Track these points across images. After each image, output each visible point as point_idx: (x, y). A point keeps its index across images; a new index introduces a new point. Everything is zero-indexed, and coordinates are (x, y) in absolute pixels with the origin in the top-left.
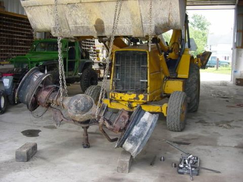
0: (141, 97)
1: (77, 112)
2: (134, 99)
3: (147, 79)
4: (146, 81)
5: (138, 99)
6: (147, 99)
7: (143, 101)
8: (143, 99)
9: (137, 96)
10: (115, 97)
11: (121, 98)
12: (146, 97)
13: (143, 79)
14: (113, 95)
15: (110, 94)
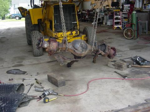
0: (74, 32)
2: (70, 34)
4: (76, 22)
5: (72, 34)
6: (78, 33)
7: (75, 35)
8: (75, 34)
9: (71, 33)
10: (58, 35)
11: (61, 35)
12: (77, 32)
13: (73, 22)
14: (56, 34)
15: (54, 34)
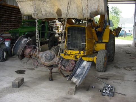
0: (82, 52)
1: (46, 60)
2: (78, 53)
3: (85, 42)
5: (80, 54)
6: (85, 54)
8: (83, 54)
9: (80, 52)
10: (68, 52)
11: (71, 53)
13: (83, 43)
14: (66, 51)
15: (65, 51)
